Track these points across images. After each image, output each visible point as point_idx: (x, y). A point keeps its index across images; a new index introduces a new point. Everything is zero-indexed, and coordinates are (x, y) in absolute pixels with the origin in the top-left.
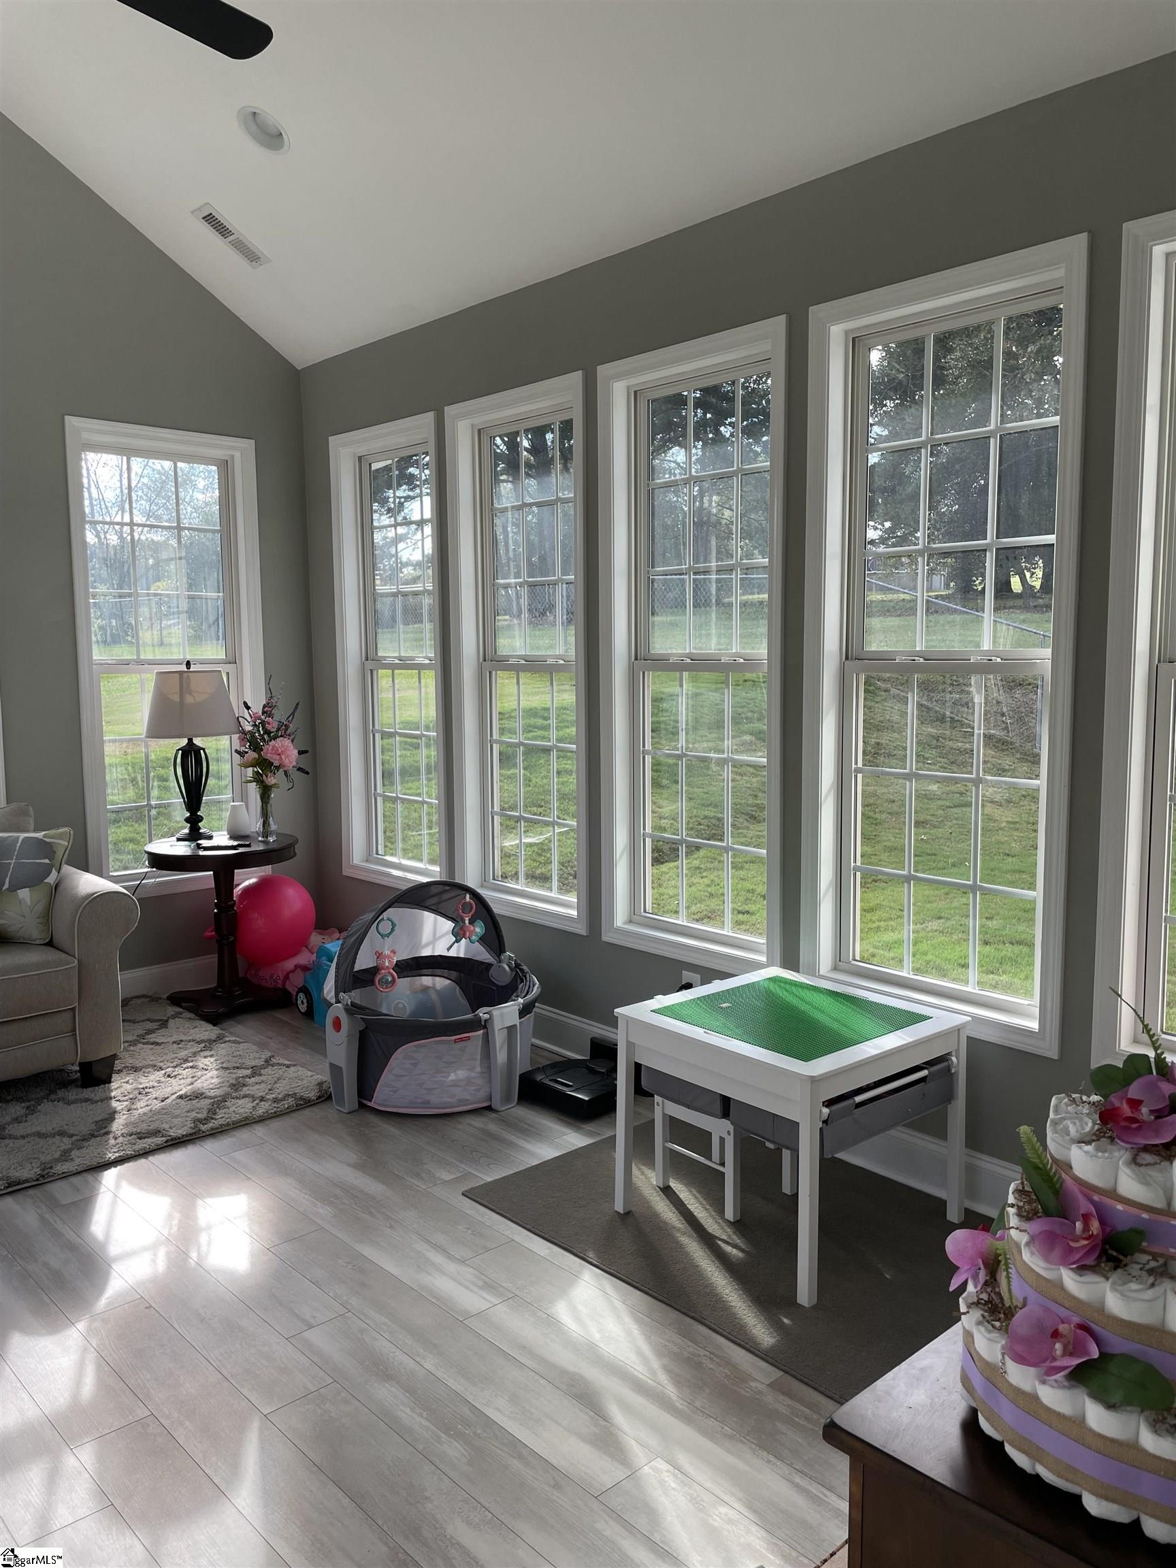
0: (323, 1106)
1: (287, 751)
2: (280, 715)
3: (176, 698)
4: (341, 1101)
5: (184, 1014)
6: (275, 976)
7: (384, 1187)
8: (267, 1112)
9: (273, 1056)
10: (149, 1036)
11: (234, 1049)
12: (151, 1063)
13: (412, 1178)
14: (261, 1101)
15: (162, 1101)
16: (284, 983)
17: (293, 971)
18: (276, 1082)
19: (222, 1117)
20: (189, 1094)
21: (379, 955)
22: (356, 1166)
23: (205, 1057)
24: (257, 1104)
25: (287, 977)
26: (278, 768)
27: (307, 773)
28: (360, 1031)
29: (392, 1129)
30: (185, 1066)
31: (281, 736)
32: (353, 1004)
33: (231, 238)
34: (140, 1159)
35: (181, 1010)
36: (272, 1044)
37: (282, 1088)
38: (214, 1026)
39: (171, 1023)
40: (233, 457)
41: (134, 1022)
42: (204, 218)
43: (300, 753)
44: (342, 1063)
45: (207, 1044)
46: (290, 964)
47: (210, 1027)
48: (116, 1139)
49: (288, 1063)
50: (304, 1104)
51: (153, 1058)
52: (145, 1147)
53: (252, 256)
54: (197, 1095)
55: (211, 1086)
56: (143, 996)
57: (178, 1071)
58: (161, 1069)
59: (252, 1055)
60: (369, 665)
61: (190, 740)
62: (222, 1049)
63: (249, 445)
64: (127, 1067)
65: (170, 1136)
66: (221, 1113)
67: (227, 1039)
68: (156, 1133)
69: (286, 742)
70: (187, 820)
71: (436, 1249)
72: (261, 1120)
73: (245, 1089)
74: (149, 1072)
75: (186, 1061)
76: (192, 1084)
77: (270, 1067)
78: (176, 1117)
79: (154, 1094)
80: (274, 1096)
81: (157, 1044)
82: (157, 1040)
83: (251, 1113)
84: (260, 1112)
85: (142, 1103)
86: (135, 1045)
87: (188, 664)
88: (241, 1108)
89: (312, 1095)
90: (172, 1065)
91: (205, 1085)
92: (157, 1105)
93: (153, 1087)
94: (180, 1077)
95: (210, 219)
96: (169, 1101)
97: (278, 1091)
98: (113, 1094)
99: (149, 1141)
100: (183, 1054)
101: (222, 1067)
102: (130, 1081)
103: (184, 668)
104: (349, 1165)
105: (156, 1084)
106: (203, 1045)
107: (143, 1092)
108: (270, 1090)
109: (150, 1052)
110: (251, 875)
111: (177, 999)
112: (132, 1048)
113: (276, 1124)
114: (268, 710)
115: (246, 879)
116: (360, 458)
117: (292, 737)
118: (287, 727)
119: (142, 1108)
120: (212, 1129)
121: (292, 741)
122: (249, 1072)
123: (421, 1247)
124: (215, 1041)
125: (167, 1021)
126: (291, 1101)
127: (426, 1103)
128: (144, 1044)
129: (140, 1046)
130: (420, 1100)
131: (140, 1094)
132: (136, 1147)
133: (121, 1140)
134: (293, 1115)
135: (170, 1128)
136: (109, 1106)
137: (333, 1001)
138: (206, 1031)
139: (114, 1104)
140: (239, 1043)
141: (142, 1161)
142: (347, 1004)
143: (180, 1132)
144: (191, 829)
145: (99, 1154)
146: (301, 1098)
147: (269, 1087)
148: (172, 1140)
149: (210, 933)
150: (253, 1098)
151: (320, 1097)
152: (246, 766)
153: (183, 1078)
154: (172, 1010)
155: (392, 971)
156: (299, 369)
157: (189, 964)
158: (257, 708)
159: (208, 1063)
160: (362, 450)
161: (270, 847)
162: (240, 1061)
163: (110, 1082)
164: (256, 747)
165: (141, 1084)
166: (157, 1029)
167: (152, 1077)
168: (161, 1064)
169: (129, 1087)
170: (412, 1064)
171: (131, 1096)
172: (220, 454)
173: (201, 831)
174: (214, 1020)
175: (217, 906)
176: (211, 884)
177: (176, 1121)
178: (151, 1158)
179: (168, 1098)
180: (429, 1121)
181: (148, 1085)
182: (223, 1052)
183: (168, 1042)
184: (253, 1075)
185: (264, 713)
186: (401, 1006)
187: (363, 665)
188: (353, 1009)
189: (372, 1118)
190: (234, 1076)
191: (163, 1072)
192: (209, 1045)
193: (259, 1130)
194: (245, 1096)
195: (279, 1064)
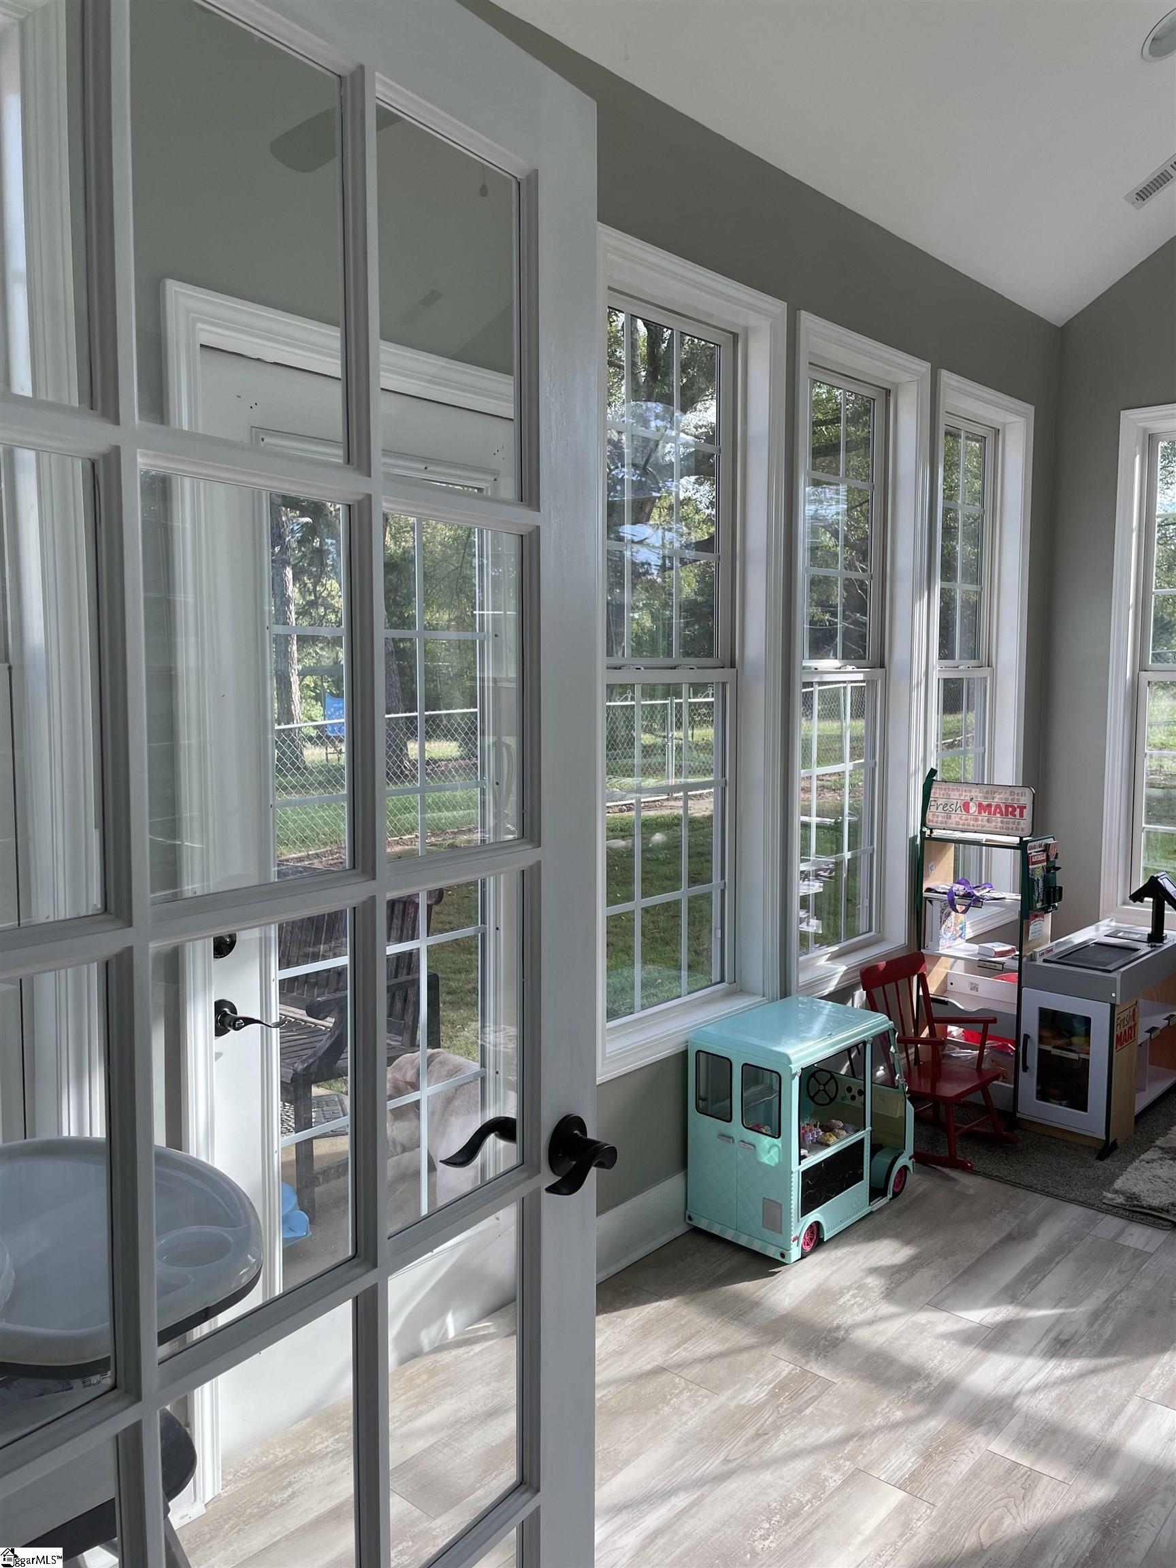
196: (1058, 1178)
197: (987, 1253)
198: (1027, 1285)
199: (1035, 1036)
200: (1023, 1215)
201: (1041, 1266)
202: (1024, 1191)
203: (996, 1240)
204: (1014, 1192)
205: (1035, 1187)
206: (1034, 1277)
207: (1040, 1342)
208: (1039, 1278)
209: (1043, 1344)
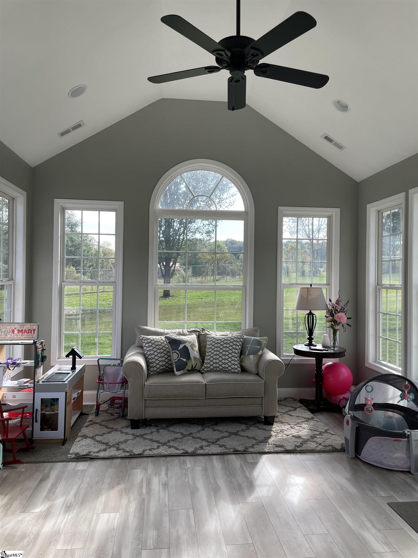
0: (342, 453)
1: (343, 317)
2: (342, 304)
3: (306, 296)
4: (348, 453)
5: (303, 407)
6: (336, 400)
7: (356, 491)
8: (321, 449)
9: (329, 430)
10: (289, 412)
11: (316, 423)
12: (287, 422)
13: (368, 490)
14: (319, 445)
15: (287, 436)
16: (339, 404)
17: (342, 399)
18: (327, 439)
19: (305, 447)
20: (296, 436)
21: (366, 399)
22: (347, 479)
23: (305, 424)
24: (318, 446)
25: (340, 401)
26: (339, 323)
27: (351, 326)
28: (356, 427)
29: (366, 469)
30: (298, 425)
31: (341, 312)
32: (354, 416)
33: (333, 143)
34: (275, 454)
35: (302, 405)
36: (330, 425)
37: (328, 442)
38: (312, 413)
39: (298, 409)
40: (332, 214)
41: (286, 406)
42: (324, 138)
43: (348, 318)
44: (349, 438)
45: (307, 419)
46: (341, 397)
47: (310, 413)
48: (269, 445)
49: (333, 433)
50: (334, 450)
51: (288, 420)
52: (277, 450)
53: (340, 147)
54: (299, 437)
55: (304, 435)
56: (292, 398)
57: (295, 427)
58: (290, 424)
59: (322, 427)
60: (378, 287)
61: (310, 311)
62: (312, 422)
63: (338, 210)
64: (279, 421)
65: (286, 449)
66: (305, 445)
67: (315, 419)
68: (282, 446)
69: (343, 314)
70: (308, 339)
71: (369, 521)
72: (319, 452)
73: (315, 439)
74: (286, 425)
75: (298, 424)
76: (298, 432)
77: (326, 433)
78: (290, 442)
79: (286, 433)
80: (325, 444)
81: (291, 415)
82: (292, 414)
83: (315, 448)
84: (318, 449)
85: (281, 435)
86: (284, 414)
87: (311, 285)
88: (312, 445)
89: (339, 448)
90: (294, 424)
91: (302, 434)
92: (285, 437)
93: (286, 430)
94: (295, 429)
95: (327, 138)
96: (289, 436)
97: (327, 443)
98: (273, 429)
99: (279, 448)
100: (299, 421)
101: (310, 429)
102: (279, 426)
103: (309, 286)
104: (345, 478)
105: (287, 429)
106: (306, 419)
107: (282, 431)
108: (324, 442)
109: (288, 418)
110: (330, 361)
111: (302, 401)
112: (283, 415)
113: (323, 455)
114: (338, 302)
115: (328, 362)
116: (378, 211)
117: (345, 313)
118: (344, 309)
119: (280, 436)
120: (301, 450)
121: (345, 314)
122: (318, 433)
123: (364, 518)
124: (310, 419)
125: (296, 408)
126: (330, 448)
127: (381, 463)
128: (287, 414)
129: (286, 415)
130: (379, 461)
131: (281, 431)
132: (275, 450)
133: (270, 445)
134: (331, 453)
135: (287, 446)
136: (271, 433)
137: (347, 413)
138: (308, 415)
139: (272, 433)
140: (318, 422)
141: (275, 455)
142: (352, 416)
143: (290, 448)
144: (309, 342)
145: (263, 448)
146: (334, 448)
147: (324, 440)
148: (286, 450)
149: (314, 380)
150: (317, 443)
151: (341, 449)
152: (328, 321)
153: (296, 430)
154: (299, 405)
155: (371, 406)
156: (358, 182)
157: (307, 390)
158: (334, 301)
159: (305, 426)
160: (379, 208)
161: (335, 352)
162: (316, 428)
163: (273, 425)
164: (332, 315)
165: (282, 428)
166: (293, 410)
167: (286, 427)
168: (290, 423)
169: (278, 428)
170: (381, 446)
171: (278, 432)
172: (328, 214)
173: (313, 343)
174: (312, 412)
175: (316, 370)
176: (315, 362)
177: (289, 444)
178: (278, 455)
179: (289, 435)
180: (381, 470)
181: (284, 429)
182: (312, 424)
183: (295, 416)
184: (320, 434)
185: (336, 303)
186: (380, 421)
187: (376, 287)
188: (354, 418)
189: (359, 462)
190: (313, 433)
191: (290, 426)
192: (308, 420)
193: (317, 456)
194: (314, 442)
195: (330, 433)
196: (52, 456)
197: (36, 488)
198: (52, 493)
199: (39, 409)
200: (43, 472)
201: (54, 486)
202: (41, 464)
203: (37, 483)
204: (38, 465)
205: (45, 461)
206: (53, 490)
207: (61, 510)
208: (55, 490)
209: (62, 510)
